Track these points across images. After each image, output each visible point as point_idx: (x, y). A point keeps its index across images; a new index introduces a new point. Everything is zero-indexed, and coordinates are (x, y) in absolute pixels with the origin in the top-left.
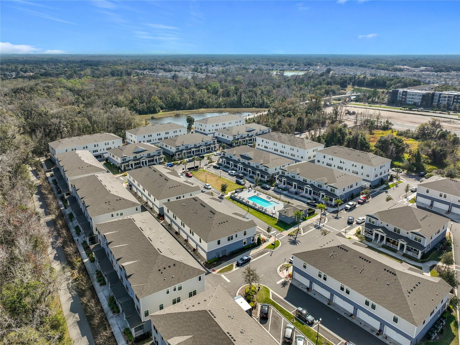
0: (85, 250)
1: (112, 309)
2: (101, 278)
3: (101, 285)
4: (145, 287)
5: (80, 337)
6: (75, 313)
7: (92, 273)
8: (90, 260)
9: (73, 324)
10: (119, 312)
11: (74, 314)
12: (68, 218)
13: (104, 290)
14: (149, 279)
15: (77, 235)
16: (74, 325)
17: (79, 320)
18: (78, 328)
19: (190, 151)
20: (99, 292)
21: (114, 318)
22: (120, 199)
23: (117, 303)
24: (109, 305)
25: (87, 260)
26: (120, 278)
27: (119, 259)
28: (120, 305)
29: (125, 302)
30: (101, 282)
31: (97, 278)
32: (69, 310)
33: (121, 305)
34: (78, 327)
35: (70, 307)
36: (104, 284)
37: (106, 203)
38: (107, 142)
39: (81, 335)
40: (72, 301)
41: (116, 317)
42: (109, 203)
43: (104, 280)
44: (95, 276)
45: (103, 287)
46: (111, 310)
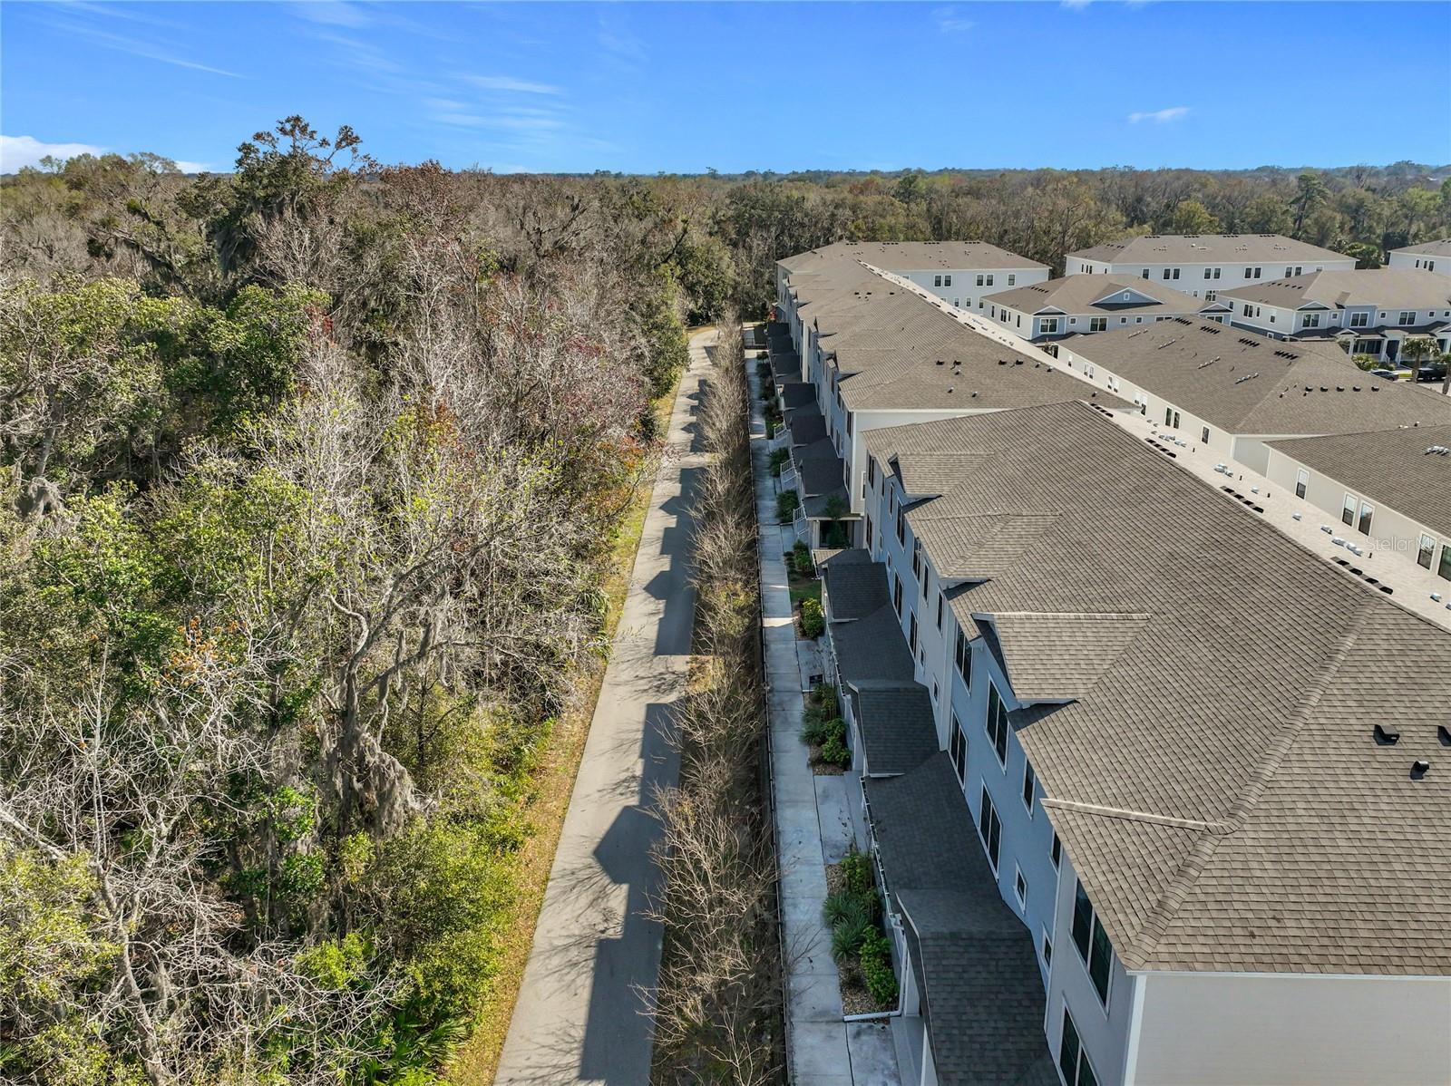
0: (792, 581)
1: (846, 951)
2: (829, 725)
3: (816, 762)
4: (1207, 847)
5: (568, 1067)
6: (617, 880)
7: (789, 685)
8: (801, 625)
9: (566, 948)
10: (889, 999)
11: (606, 880)
12: (768, 465)
13: (826, 796)
14: (1256, 788)
15: (778, 521)
16: (573, 954)
17: (615, 931)
18: (585, 995)
19: (1378, 337)
20: (794, 803)
21: (840, 1032)
22: (1019, 363)
23: (893, 920)
24: (835, 914)
25: (788, 621)
26: (945, 743)
27: (966, 586)
28: (903, 944)
29: (954, 937)
30: (826, 746)
31: (809, 716)
32: (594, 846)
33: (914, 953)
34: (584, 984)
35: (606, 826)
36: (834, 763)
37: (939, 363)
38: (985, 273)
39: (574, 1058)
40: (634, 801)
41: (858, 1034)
42: (958, 368)
43: (843, 739)
44: (799, 707)
45: (824, 781)
46: (837, 959)
